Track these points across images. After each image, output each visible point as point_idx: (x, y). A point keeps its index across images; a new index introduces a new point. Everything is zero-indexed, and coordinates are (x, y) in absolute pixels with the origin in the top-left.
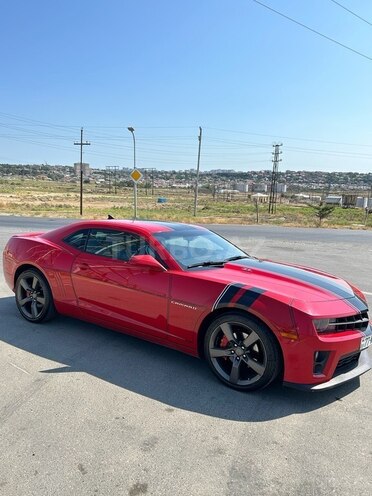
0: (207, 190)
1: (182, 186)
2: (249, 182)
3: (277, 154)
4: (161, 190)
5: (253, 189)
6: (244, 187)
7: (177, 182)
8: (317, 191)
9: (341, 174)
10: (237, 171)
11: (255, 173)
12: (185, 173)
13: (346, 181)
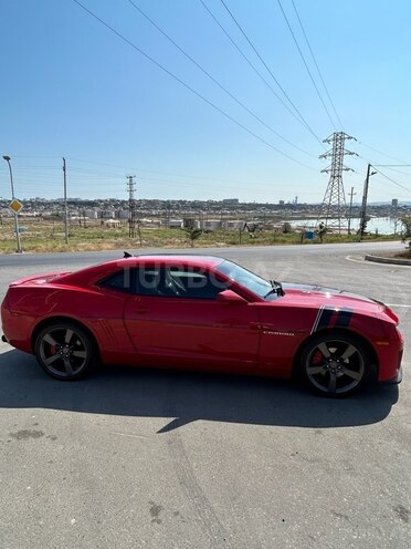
0: (57, 217)
1: (30, 214)
2: (97, 209)
3: (131, 184)
4: (7, 220)
5: (102, 216)
6: (93, 214)
7: (23, 211)
8: (157, 216)
9: (173, 202)
10: (83, 199)
11: (101, 201)
12: (31, 202)
13: (178, 208)
